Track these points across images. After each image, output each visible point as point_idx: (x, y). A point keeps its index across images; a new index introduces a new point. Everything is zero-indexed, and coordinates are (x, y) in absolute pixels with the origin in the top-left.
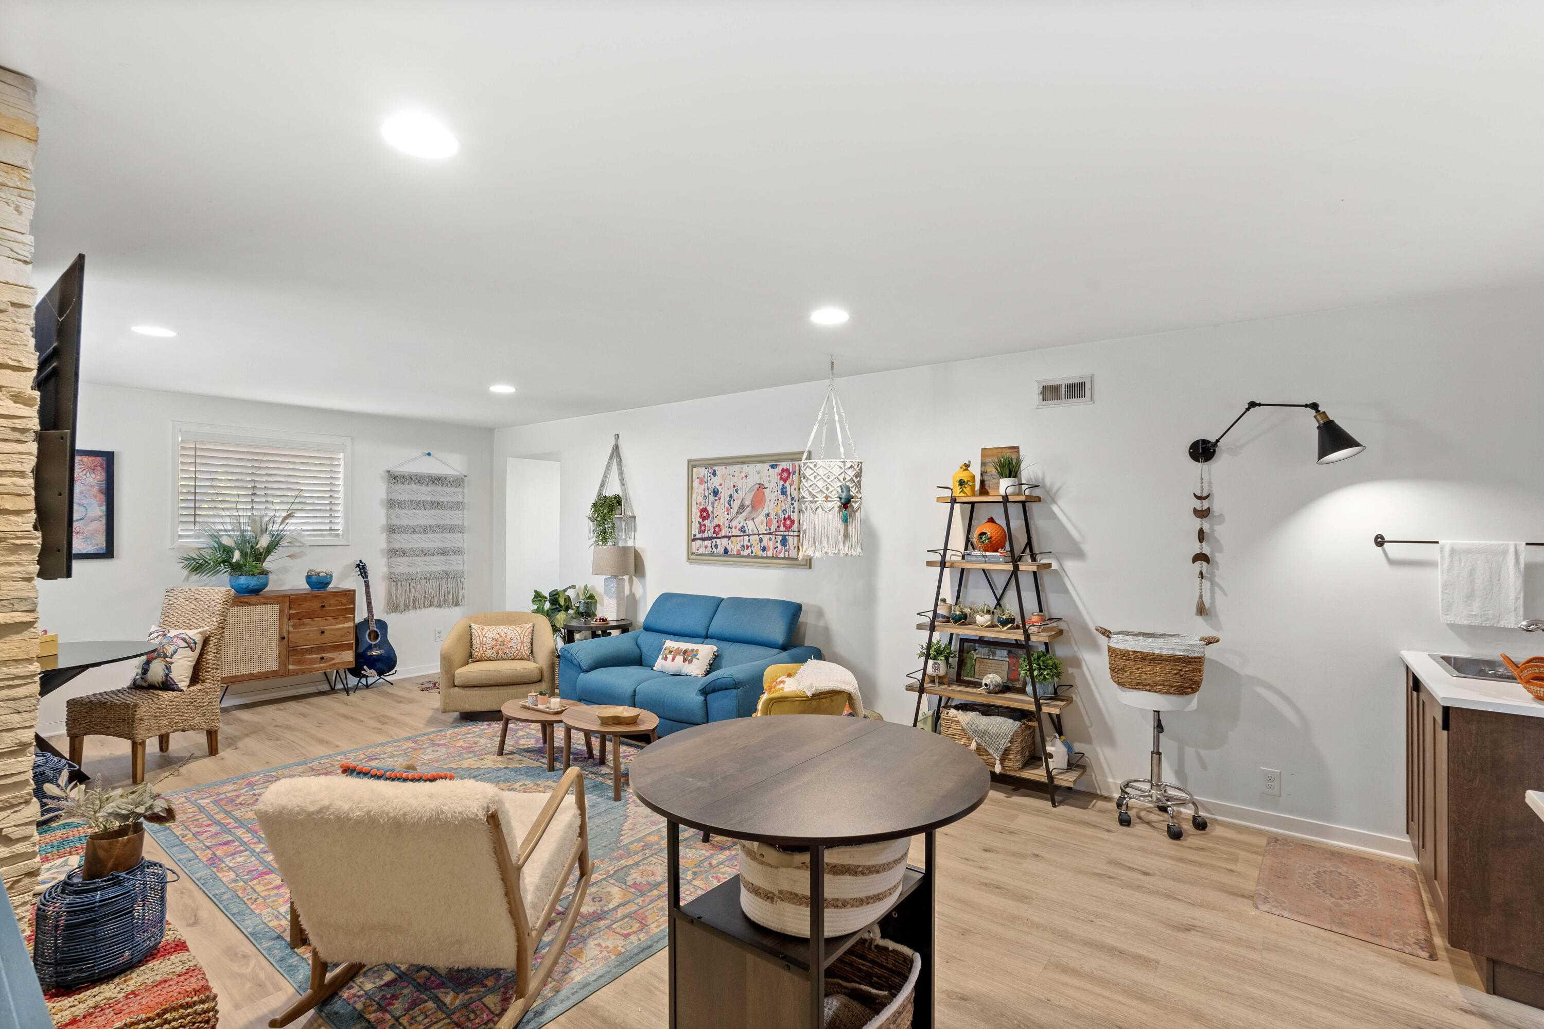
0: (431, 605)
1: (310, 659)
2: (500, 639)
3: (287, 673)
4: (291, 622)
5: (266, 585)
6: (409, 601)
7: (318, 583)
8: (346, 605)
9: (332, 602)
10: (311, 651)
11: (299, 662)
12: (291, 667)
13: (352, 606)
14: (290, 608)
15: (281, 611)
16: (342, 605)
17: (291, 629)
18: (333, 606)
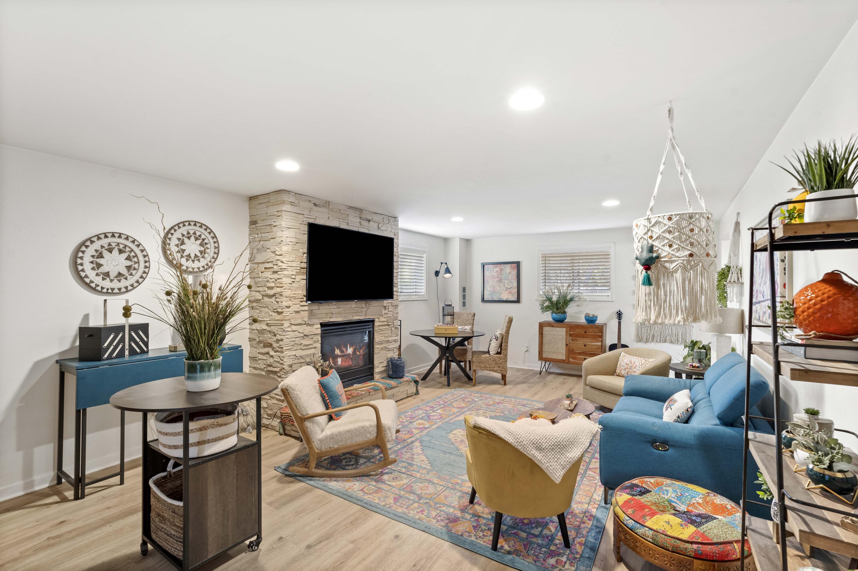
0: (665, 342)
1: (580, 358)
2: (630, 365)
3: (569, 362)
4: (571, 338)
5: (565, 319)
6: (650, 337)
7: (591, 320)
8: (597, 333)
9: (590, 330)
10: (580, 354)
11: (575, 358)
12: (571, 360)
13: (601, 334)
14: (570, 331)
15: (567, 332)
16: (595, 333)
17: (571, 341)
18: (591, 333)
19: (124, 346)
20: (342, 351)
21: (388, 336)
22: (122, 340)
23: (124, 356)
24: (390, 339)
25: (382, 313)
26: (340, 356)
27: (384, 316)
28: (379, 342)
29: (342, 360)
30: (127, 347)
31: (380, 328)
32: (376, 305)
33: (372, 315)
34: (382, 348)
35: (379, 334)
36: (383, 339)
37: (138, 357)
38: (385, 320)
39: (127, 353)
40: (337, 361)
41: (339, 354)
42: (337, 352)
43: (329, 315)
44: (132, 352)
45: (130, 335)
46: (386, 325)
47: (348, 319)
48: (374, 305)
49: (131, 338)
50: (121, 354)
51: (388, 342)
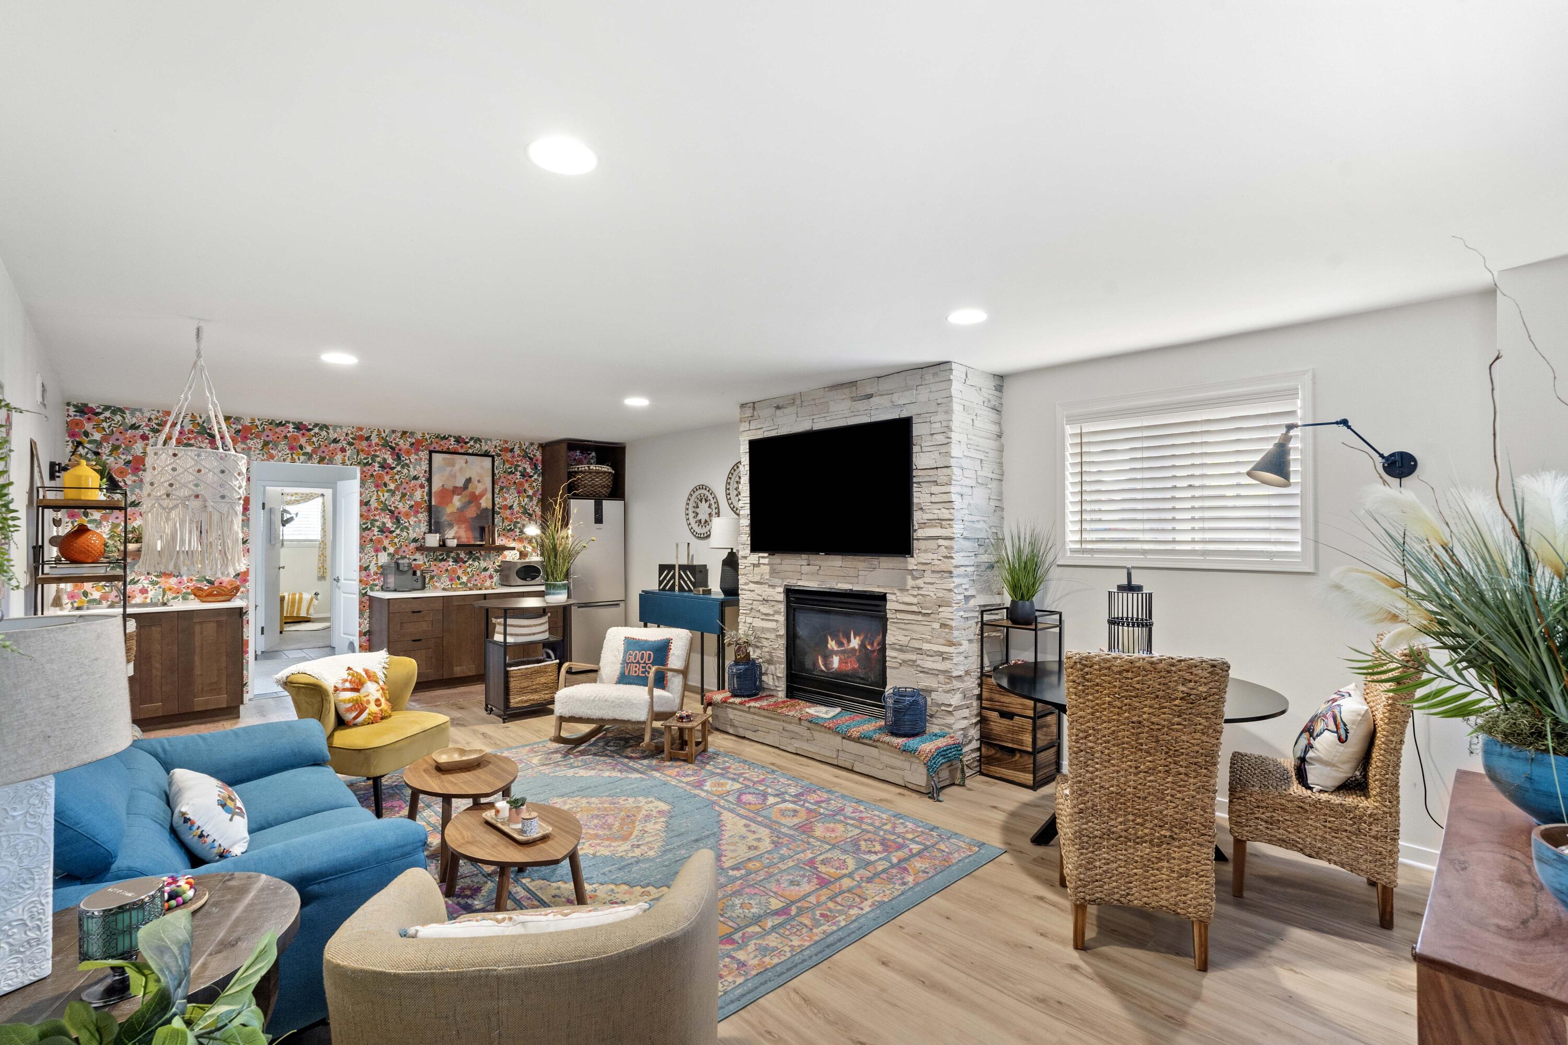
19: (674, 582)
20: (840, 644)
21: (922, 639)
22: (673, 577)
23: (674, 590)
24: (926, 646)
25: (905, 583)
26: (836, 653)
27: (910, 592)
28: (894, 644)
29: (840, 660)
30: (677, 583)
31: (899, 616)
32: (891, 565)
33: (883, 587)
34: (904, 661)
35: (899, 628)
36: (904, 640)
37: (686, 594)
38: (915, 601)
39: (677, 588)
40: (832, 662)
41: (836, 648)
42: (832, 644)
43: (798, 576)
44: (681, 589)
45: (680, 574)
46: (913, 612)
47: (828, 586)
48: (883, 565)
49: (680, 577)
50: (672, 588)
51: (919, 651)
